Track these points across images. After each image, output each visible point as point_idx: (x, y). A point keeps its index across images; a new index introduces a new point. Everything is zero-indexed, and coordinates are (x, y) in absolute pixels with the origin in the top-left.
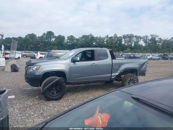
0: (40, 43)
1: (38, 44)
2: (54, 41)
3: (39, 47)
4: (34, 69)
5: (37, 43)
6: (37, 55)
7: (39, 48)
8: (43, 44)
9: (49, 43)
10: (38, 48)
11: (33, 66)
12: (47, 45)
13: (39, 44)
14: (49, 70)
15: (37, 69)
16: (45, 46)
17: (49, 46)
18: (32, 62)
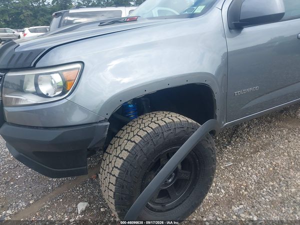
0: (24, 11)
1: (19, 14)
2: (51, 3)
3: (23, 20)
4: (45, 88)
5: (17, 11)
6: (25, 35)
7: (24, 22)
8: (30, 13)
9: (42, 10)
10: (21, 22)
11: (34, 68)
12: (38, 14)
13: (22, 13)
14: (142, 84)
15: (65, 88)
16: (35, 16)
17: (42, 15)
18: (21, 44)
